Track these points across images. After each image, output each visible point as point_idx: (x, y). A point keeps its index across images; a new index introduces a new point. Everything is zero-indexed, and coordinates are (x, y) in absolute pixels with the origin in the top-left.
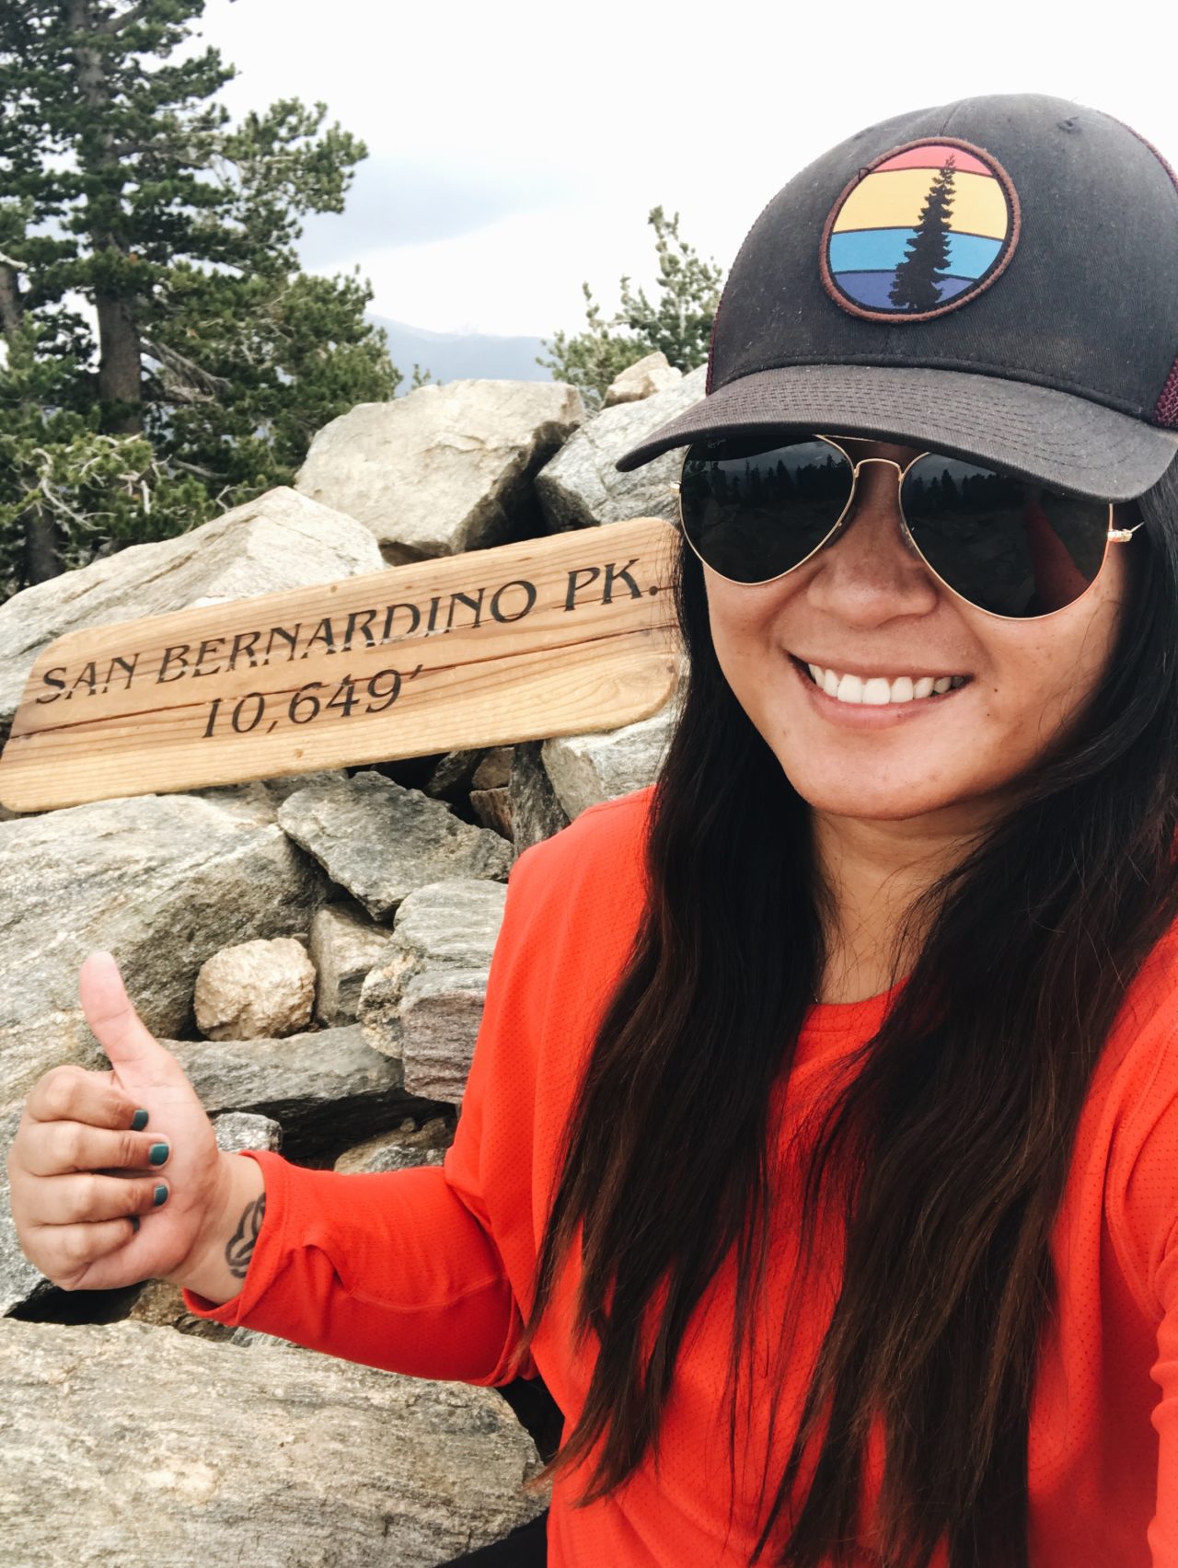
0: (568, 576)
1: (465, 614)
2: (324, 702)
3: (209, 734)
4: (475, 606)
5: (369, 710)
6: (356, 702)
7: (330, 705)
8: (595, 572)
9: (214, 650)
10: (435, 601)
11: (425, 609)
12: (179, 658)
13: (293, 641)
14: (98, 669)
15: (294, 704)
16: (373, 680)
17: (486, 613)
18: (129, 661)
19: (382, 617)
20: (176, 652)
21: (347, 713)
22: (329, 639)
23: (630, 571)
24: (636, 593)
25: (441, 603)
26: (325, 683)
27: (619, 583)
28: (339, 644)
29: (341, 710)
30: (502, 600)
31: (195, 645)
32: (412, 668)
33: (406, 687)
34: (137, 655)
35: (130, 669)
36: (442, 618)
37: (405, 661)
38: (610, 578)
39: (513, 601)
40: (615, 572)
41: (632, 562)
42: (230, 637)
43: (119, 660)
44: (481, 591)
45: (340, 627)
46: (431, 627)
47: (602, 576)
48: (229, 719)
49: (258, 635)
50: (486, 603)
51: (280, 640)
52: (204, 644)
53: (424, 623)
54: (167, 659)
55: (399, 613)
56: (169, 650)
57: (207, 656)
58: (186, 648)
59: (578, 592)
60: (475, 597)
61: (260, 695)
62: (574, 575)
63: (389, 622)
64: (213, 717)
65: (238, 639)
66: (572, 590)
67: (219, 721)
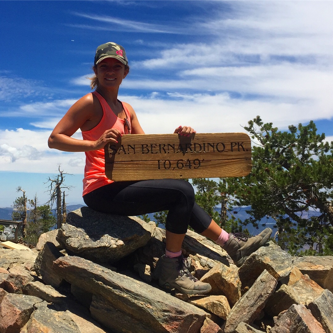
0: (230, 144)
1: (211, 149)
2: (184, 165)
3: (159, 169)
4: (213, 147)
5: (195, 168)
6: (191, 166)
9: (155, 147)
10: (204, 144)
11: (202, 145)
12: (146, 148)
13: (174, 148)
14: (125, 147)
15: (178, 164)
16: (194, 161)
17: (215, 150)
18: (133, 146)
19: (193, 146)
20: (145, 146)
21: (190, 168)
23: (242, 145)
24: (244, 151)
25: (205, 145)
26: (183, 160)
29: (188, 167)
30: (218, 146)
31: (149, 145)
32: (202, 160)
33: (201, 164)
34: (134, 145)
35: (134, 149)
36: (206, 148)
37: (200, 158)
39: (221, 148)
40: (240, 145)
41: (242, 143)
42: (158, 145)
43: (130, 146)
44: (214, 143)
45: (184, 147)
46: (205, 151)
47: (237, 145)
48: (163, 166)
49: (165, 145)
50: (215, 147)
51: (170, 147)
52: (151, 145)
53: (203, 149)
54: (143, 148)
55: (197, 145)
56: (143, 145)
57: (153, 148)
58: (147, 145)
59: (233, 148)
60: (212, 145)
61: (169, 161)
62: (232, 143)
63: (195, 147)
64: (159, 165)
65: (160, 145)
66: (232, 147)
67: (161, 166)
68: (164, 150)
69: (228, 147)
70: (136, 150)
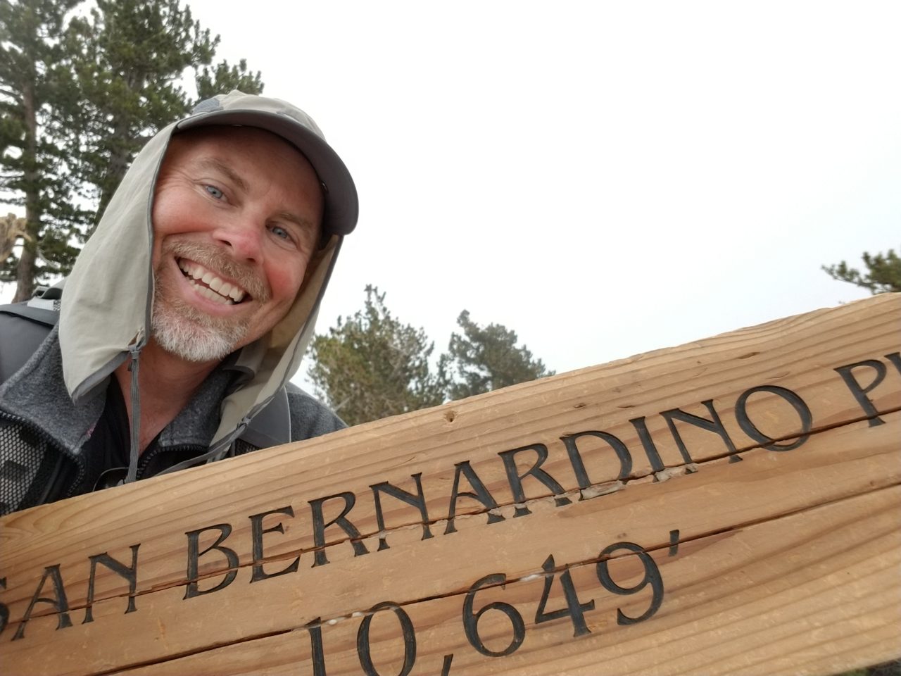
0: (837, 374)
4: (714, 425)
5: (623, 620)
6: (590, 605)
8: (878, 365)
9: (279, 528)
10: (640, 423)
11: (628, 435)
12: (216, 547)
13: (419, 502)
14: (68, 577)
15: (470, 620)
16: (602, 561)
17: (741, 439)
18: (125, 558)
20: (207, 538)
21: (581, 628)
22: (483, 496)
25: (652, 427)
26: (511, 575)
28: (505, 503)
29: (568, 628)
30: (751, 412)
31: (240, 521)
32: (666, 538)
33: (671, 573)
34: (135, 548)
35: (129, 573)
36: (668, 451)
37: (643, 527)
39: (775, 416)
42: (300, 504)
44: (710, 402)
45: (491, 475)
46: (658, 467)
47: (893, 372)
48: (352, 657)
49: (350, 498)
51: (392, 505)
52: (257, 519)
53: (641, 462)
55: (583, 445)
56: (193, 534)
58: (226, 529)
59: (873, 397)
60: (704, 412)
61: (396, 607)
63: (576, 461)
64: (320, 655)
65: (316, 505)
66: (859, 392)
67: (333, 663)
70: (145, 575)
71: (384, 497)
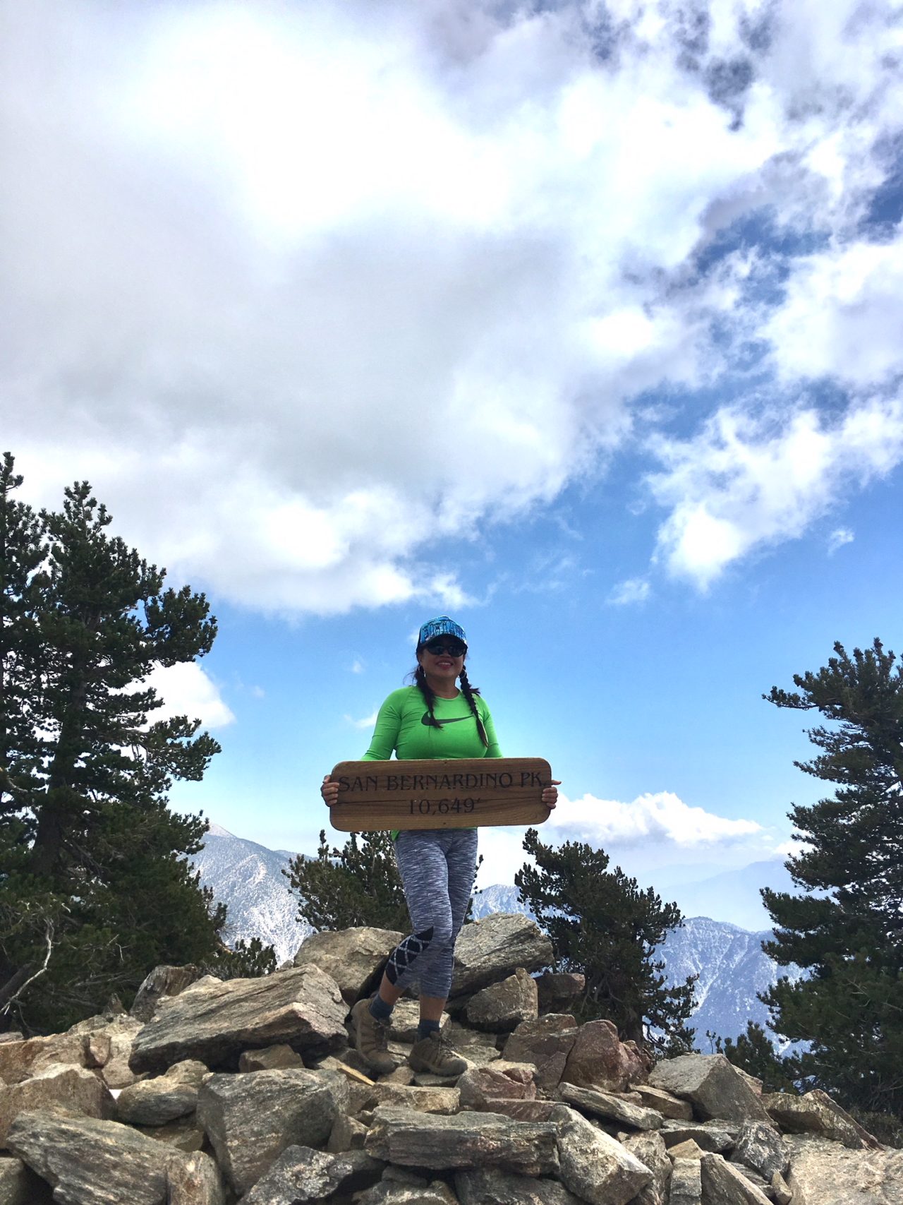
0: (520, 775)
1: (491, 783)
2: (450, 806)
3: (412, 813)
4: (495, 779)
5: (465, 812)
6: (461, 808)
7: (452, 808)
8: (529, 775)
9: (407, 780)
10: (482, 775)
11: (478, 777)
12: (394, 781)
13: (435, 781)
14: (362, 781)
15: (440, 807)
16: (465, 801)
17: (498, 784)
18: (374, 779)
19: (464, 778)
21: (458, 812)
22: (448, 782)
23: (538, 776)
24: (540, 785)
25: (483, 777)
26: (449, 798)
27: (535, 779)
28: (452, 784)
29: (456, 811)
30: (502, 778)
31: (399, 777)
32: (478, 799)
33: (476, 806)
34: (376, 777)
35: (376, 782)
36: (484, 782)
37: (475, 795)
38: (533, 778)
39: (506, 780)
40: (534, 776)
41: (541, 774)
42: (412, 776)
43: (369, 777)
44: (496, 774)
45: (451, 779)
46: (482, 785)
47: (530, 777)
48: (418, 808)
49: (422, 777)
50: (498, 779)
51: (430, 780)
52: (402, 777)
53: (479, 783)
54: (389, 780)
55: (470, 777)
56: (389, 777)
57: (404, 782)
58: (396, 777)
59: (525, 781)
60: (494, 776)
61: (428, 801)
62: (522, 774)
63: (467, 780)
64: (412, 806)
65: (415, 777)
66: (522, 779)
67: (414, 808)
68: (422, 784)
69: (517, 779)
70: (378, 784)
71: (429, 779)
